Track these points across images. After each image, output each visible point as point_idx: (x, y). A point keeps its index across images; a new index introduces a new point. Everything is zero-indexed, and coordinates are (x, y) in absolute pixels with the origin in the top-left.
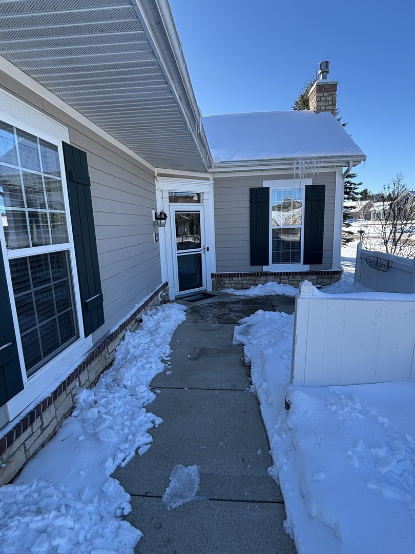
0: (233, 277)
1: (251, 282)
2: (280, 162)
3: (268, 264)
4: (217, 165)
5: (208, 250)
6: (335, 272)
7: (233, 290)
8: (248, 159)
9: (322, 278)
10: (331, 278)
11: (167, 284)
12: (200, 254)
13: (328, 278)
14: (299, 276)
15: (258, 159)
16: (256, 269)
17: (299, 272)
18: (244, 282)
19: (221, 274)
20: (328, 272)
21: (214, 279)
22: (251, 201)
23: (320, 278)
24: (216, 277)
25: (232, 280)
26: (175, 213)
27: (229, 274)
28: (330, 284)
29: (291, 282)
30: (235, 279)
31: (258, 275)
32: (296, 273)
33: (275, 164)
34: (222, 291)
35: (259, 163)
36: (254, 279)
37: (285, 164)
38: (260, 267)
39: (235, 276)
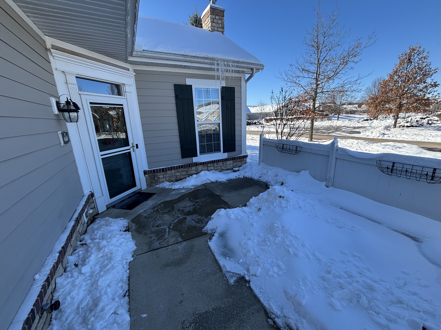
0: (166, 171)
1: (184, 173)
2: (203, 60)
3: (197, 156)
4: (139, 53)
5: (137, 147)
6: (244, 156)
7: (168, 183)
8: (173, 52)
9: (236, 162)
10: (241, 161)
11: (92, 195)
12: (130, 153)
13: (240, 161)
14: (221, 163)
15: (183, 53)
16: (187, 161)
17: (221, 160)
18: (178, 174)
19: (154, 170)
20: (240, 157)
21: (147, 175)
22: (177, 97)
23: (234, 162)
24: (149, 174)
25: (166, 174)
26: (89, 105)
27: (163, 169)
28: (241, 166)
29: (215, 168)
30: (169, 172)
31: (190, 166)
32: (219, 160)
33: (198, 63)
34: (157, 186)
35: (184, 58)
36: (187, 170)
37: (207, 64)
38: (191, 158)
39: (169, 170)
